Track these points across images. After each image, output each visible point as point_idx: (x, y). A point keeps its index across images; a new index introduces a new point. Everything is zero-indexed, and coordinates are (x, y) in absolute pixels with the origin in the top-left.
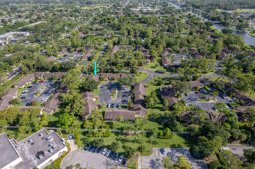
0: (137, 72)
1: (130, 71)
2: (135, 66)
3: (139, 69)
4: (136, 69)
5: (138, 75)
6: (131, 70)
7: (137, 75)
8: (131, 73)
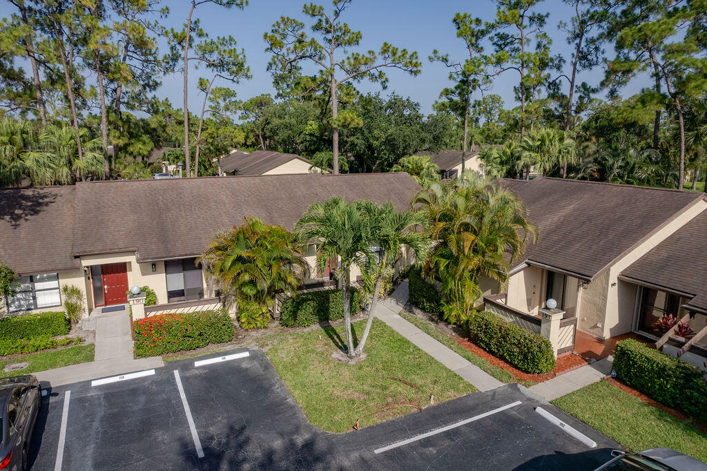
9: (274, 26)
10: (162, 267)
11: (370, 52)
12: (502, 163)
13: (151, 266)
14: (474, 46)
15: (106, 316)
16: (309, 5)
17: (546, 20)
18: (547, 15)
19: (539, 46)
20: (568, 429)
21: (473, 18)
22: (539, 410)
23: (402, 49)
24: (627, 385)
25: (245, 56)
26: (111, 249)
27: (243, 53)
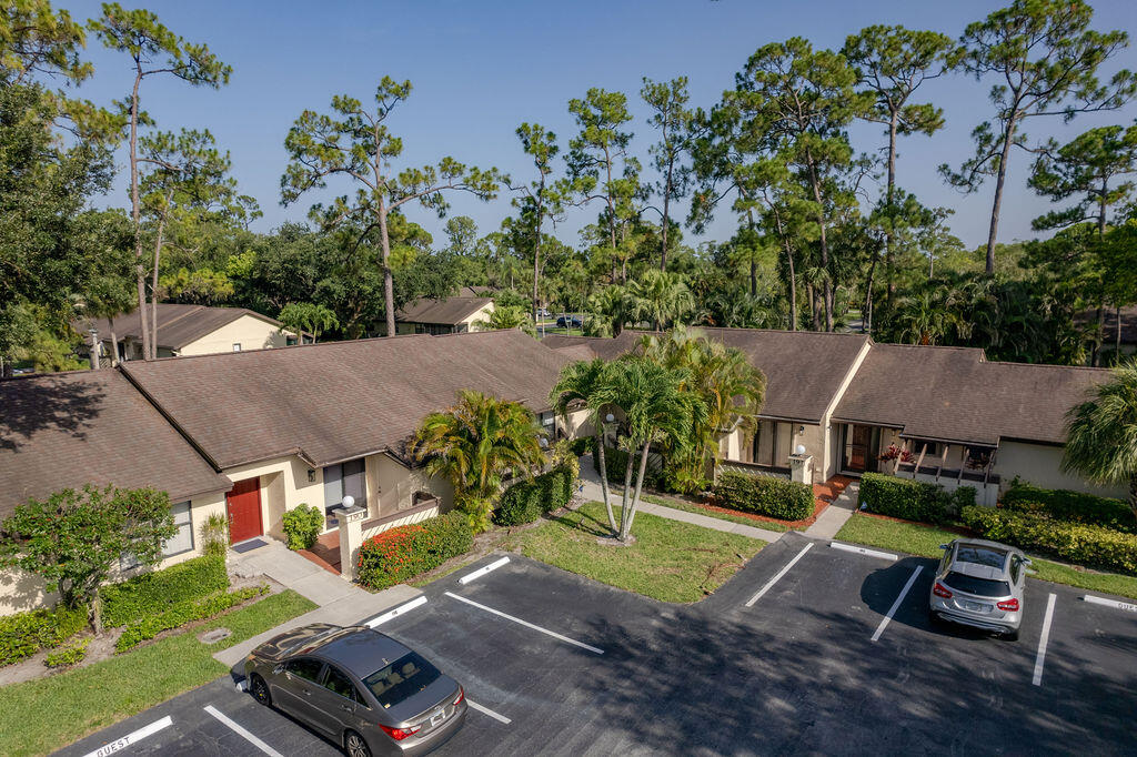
9: (296, 123)
10: (319, 475)
11: (426, 168)
12: (605, 312)
13: (308, 474)
14: (541, 165)
15: (253, 556)
16: (341, 99)
17: (630, 141)
18: (632, 136)
19: (626, 172)
20: (868, 552)
21: (546, 131)
22: (834, 545)
23: (472, 167)
24: (876, 513)
25: (229, 163)
26: (266, 455)
27: (228, 157)
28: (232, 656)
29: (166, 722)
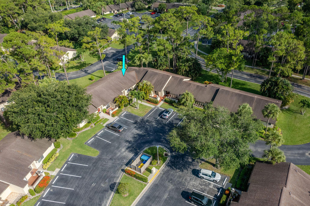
0: (291, 96)
1: (263, 85)
2: (287, 69)
3: (300, 86)
4: (288, 82)
5: (293, 108)
6: (267, 82)
7: (289, 110)
8: (263, 94)
20: (162, 109)
22: (159, 108)
24: (166, 103)
28: (105, 125)
29: (103, 131)
